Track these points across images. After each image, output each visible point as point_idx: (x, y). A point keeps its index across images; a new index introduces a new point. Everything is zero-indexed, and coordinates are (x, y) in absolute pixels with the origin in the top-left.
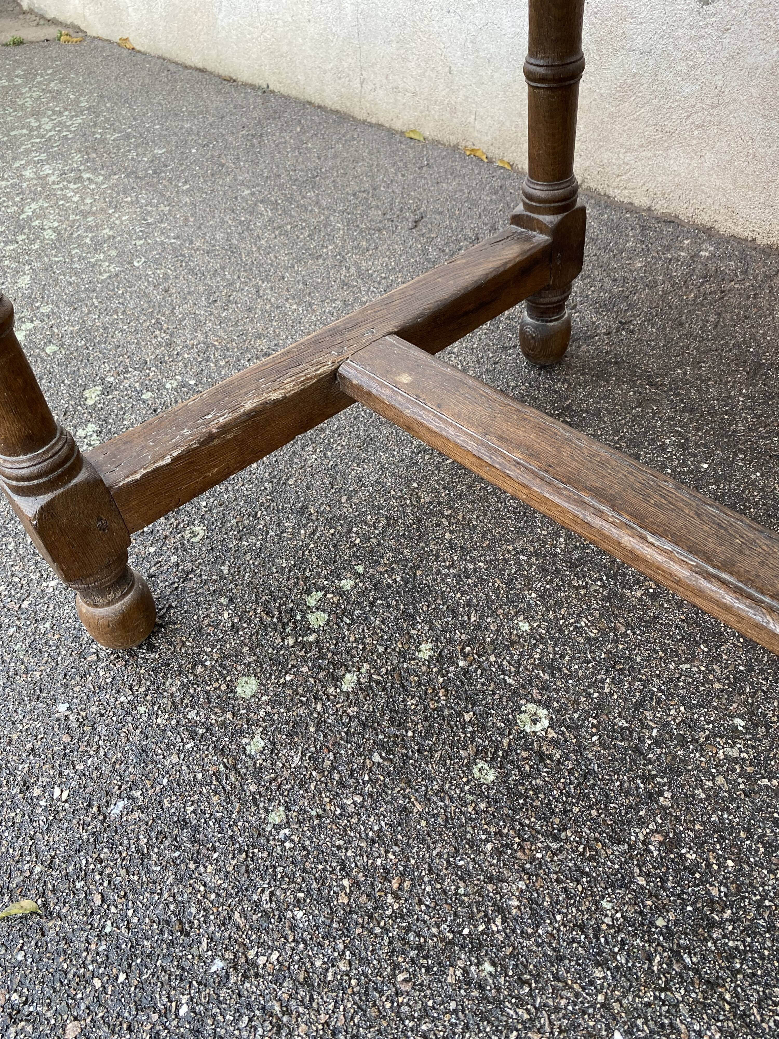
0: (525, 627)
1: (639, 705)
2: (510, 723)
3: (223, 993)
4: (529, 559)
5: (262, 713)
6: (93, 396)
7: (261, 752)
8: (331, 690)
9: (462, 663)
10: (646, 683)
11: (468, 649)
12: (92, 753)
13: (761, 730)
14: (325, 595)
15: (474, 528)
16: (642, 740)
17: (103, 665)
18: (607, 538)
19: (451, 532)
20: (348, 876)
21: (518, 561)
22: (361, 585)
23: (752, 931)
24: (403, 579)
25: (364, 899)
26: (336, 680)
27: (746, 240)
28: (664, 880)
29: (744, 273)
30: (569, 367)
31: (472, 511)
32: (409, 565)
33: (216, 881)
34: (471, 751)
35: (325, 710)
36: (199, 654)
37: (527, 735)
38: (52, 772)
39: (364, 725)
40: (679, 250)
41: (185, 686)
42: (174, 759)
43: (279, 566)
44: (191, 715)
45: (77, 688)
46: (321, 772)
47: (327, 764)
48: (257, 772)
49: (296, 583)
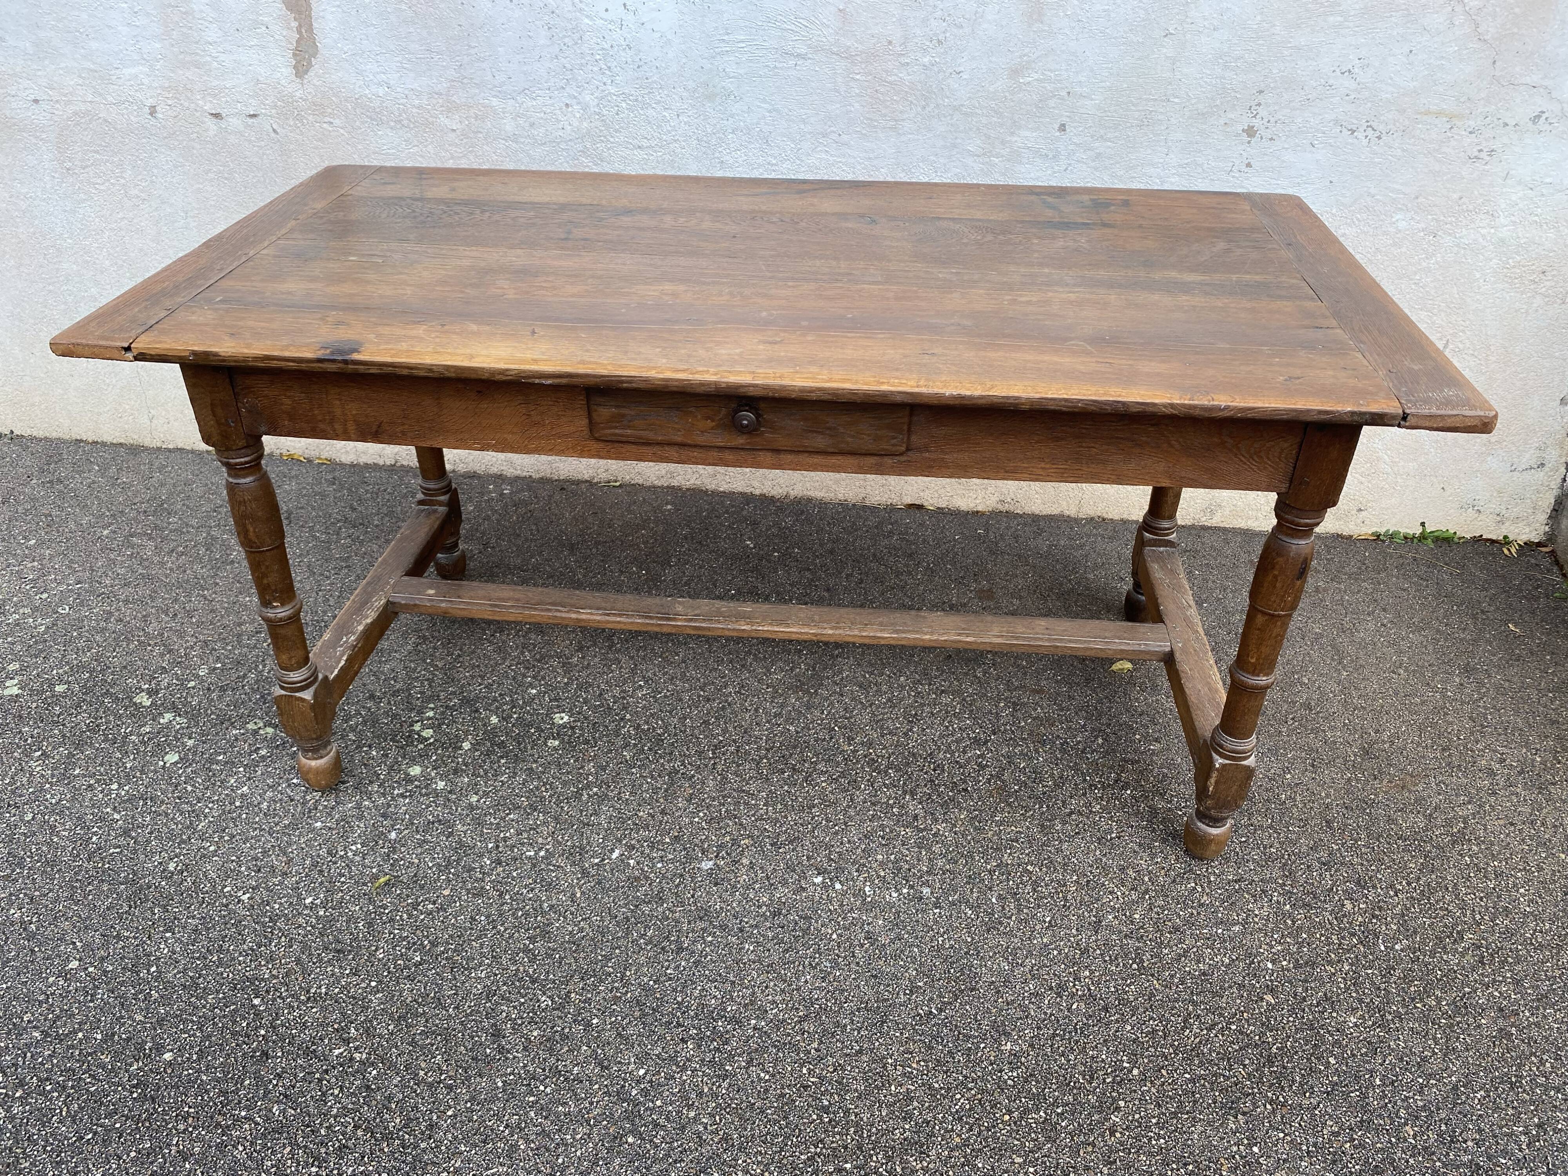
0: (534, 691)
1: (601, 694)
2: (553, 723)
3: (500, 849)
5: (433, 775)
6: (145, 699)
7: (446, 785)
8: (460, 752)
9: (515, 716)
11: (514, 710)
12: (356, 828)
13: (650, 682)
14: (422, 723)
15: (478, 666)
16: (608, 705)
17: (322, 800)
18: (565, 618)
20: (522, 796)
21: (512, 670)
22: (438, 711)
23: (676, 735)
24: (459, 700)
25: (534, 799)
26: (460, 748)
27: (525, 477)
28: (641, 738)
29: (536, 497)
31: (471, 659)
32: (457, 693)
33: (465, 828)
34: (542, 739)
35: (464, 759)
36: (375, 772)
37: (562, 724)
39: (488, 755)
40: (490, 492)
41: (379, 786)
42: (404, 808)
43: (383, 723)
44: (396, 792)
45: (318, 814)
46: (482, 776)
47: (482, 773)
48: (450, 792)
49: (401, 726)
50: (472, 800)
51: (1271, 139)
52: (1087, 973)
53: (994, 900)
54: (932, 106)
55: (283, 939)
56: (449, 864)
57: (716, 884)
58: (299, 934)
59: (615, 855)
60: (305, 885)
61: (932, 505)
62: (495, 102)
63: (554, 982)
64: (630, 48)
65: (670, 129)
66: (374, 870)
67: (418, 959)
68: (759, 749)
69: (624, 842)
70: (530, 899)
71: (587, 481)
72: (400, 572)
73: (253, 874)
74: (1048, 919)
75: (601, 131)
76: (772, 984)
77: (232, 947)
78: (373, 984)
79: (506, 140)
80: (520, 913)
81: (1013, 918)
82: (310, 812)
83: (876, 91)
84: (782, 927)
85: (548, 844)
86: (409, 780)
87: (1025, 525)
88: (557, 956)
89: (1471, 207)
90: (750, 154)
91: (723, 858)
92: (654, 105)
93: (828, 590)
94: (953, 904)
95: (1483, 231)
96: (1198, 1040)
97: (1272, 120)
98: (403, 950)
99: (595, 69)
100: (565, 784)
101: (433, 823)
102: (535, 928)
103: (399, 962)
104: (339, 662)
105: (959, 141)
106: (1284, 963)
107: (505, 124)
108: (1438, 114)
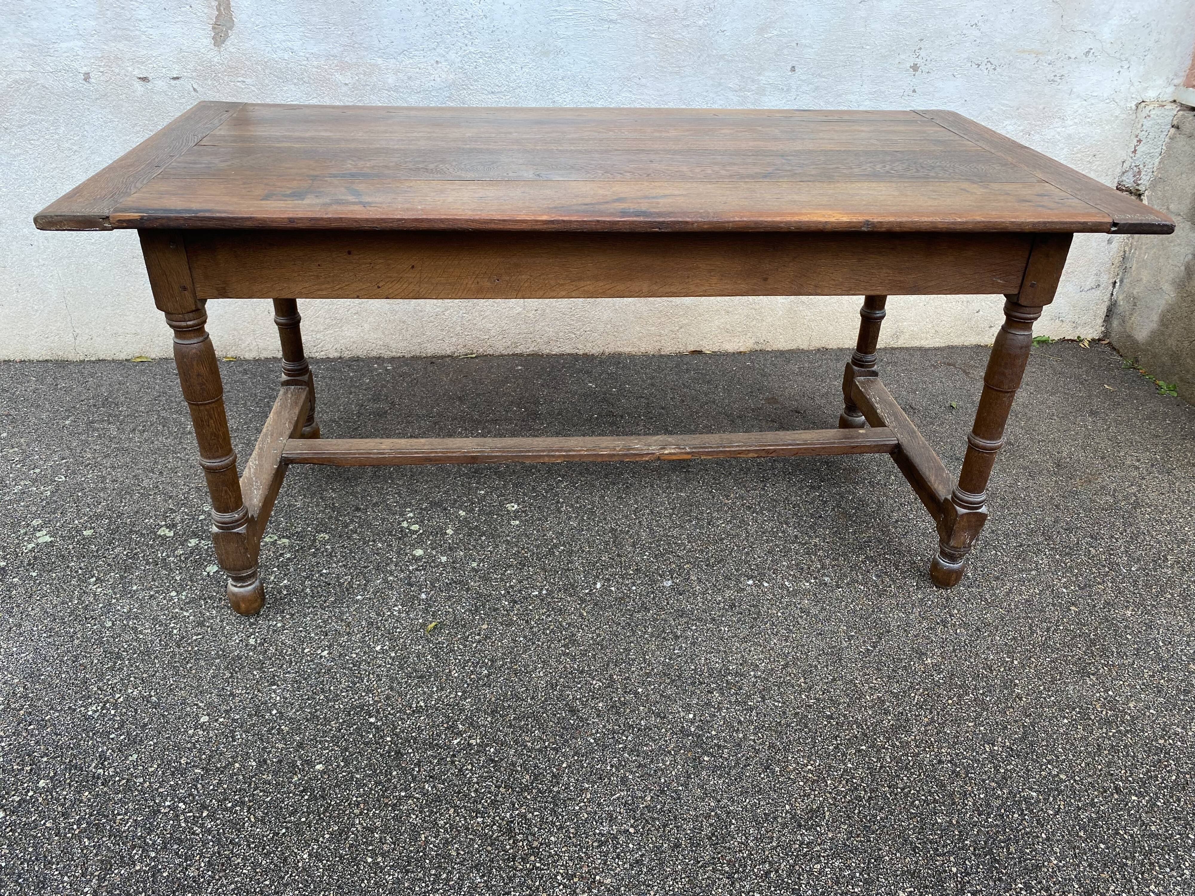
0: (482, 492)
1: (534, 489)
2: (508, 511)
5: (434, 553)
7: (448, 559)
8: (447, 536)
9: (477, 509)
10: (530, 484)
11: (474, 505)
14: (407, 521)
15: (431, 481)
20: (510, 559)
22: (416, 512)
24: (428, 503)
25: (520, 559)
28: (578, 512)
32: (424, 499)
33: (477, 584)
34: (506, 521)
35: (453, 541)
36: (387, 557)
37: (515, 510)
39: (470, 536)
40: (376, 369)
42: (423, 578)
43: (376, 525)
44: (411, 568)
48: (453, 563)
49: (391, 525)
50: (473, 565)
51: (928, 72)
52: (956, 611)
53: (874, 578)
54: (705, 55)
55: (371, 676)
56: (477, 610)
57: (681, 595)
58: (382, 671)
59: (599, 586)
60: (370, 639)
61: (708, 350)
62: (380, 61)
63: (596, 670)
64: (486, 18)
65: (516, 78)
66: (420, 621)
67: (486, 672)
68: (666, 509)
69: (601, 577)
70: (550, 621)
71: (449, 356)
73: (323, 637)
74: (915, 584)
75: (463, 81)
76: (753, 649)
77: (332, 688)
78: (460, 694)
79: (389, 91)
80: (548, 632)
81: (893, 587)
82: (347, 590)
83: (666, 46)
84: (741, 614)
85: (545, 586)
86: (418, 559)
87: (776, 357)
88: (590, 654)
89: (1050, 114)
90: (575, 95)
91: (677, 578)
92: (504, 61)
93: (663, 408)
94: (848, 584)
95: (1059, 130)
96: (1044, 638)
97: (929, 59)
98: (471, 668)
99: (459, 34)
100: (538, 547)
101: (450, 584)
102: (564, 640)
103: (472, 676)
105: (722, 81)
106: (1072, 588)
107: (388, 78)
108: (1030, 52)
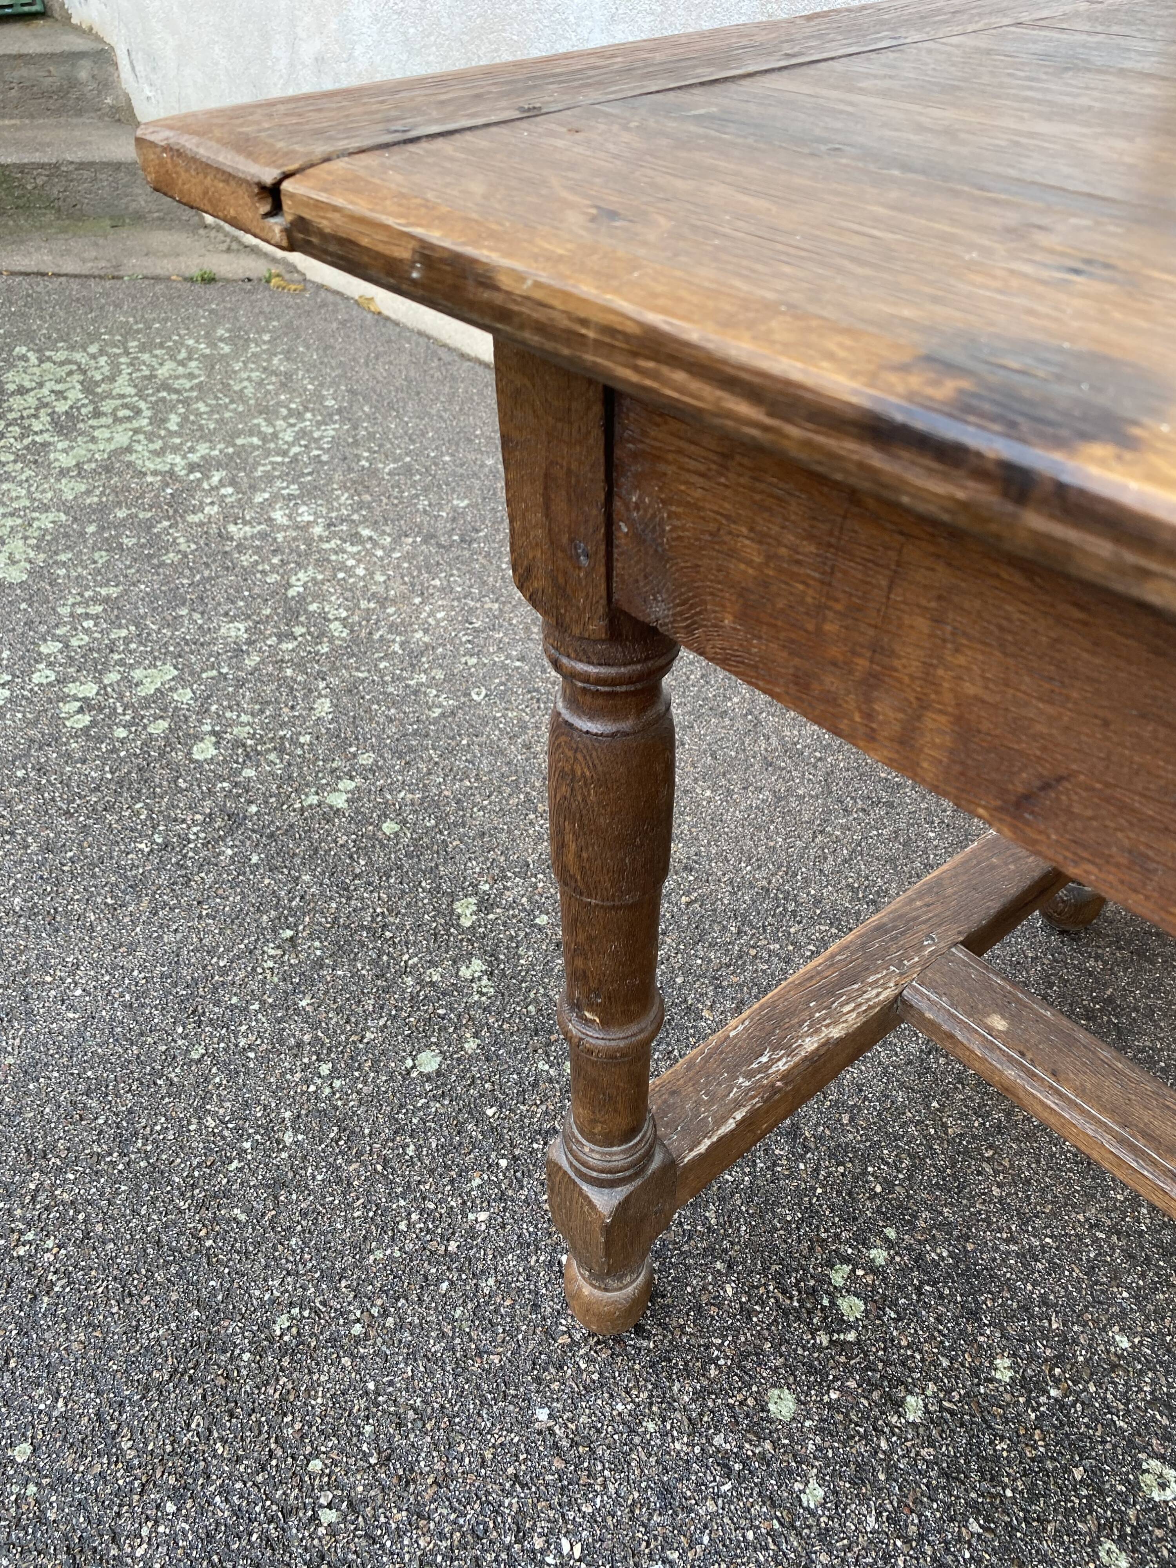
0: (1124, 1343)
4: (1109, 1237)
5: (811, 1447)
7: (823, 1505)
8: (894, 1419)
9: (1054, 1393)
11: (1057, 1371)
12: (597, 1487)
14: (853, 1271)
15: (1027, 1182)
17: (582, 1352)
19: (1000, 1185)
21: (1095, 1240)
22: (898, 1259)
24: (951, 1255)
26: (898, 1405)
30: (1099, 934)
31: (1020, 1153)
32: (956, 1233)
35: (893, 1451)
36: (707, 1348)
37: (1156, 1505)
38: (551, 1513)
39: (947, 1476)
41: (699, 1396)
42: (711, 1506)
43: (782, 1219)
44: (718, 1441)
45: (555, 1386)
46: (907, 1541)
47: (912, 1530)
48: (824, 1535)
49: (811, 1249)
72: (957, 931)
82: (546, 1366)
104: (723, 1120)
